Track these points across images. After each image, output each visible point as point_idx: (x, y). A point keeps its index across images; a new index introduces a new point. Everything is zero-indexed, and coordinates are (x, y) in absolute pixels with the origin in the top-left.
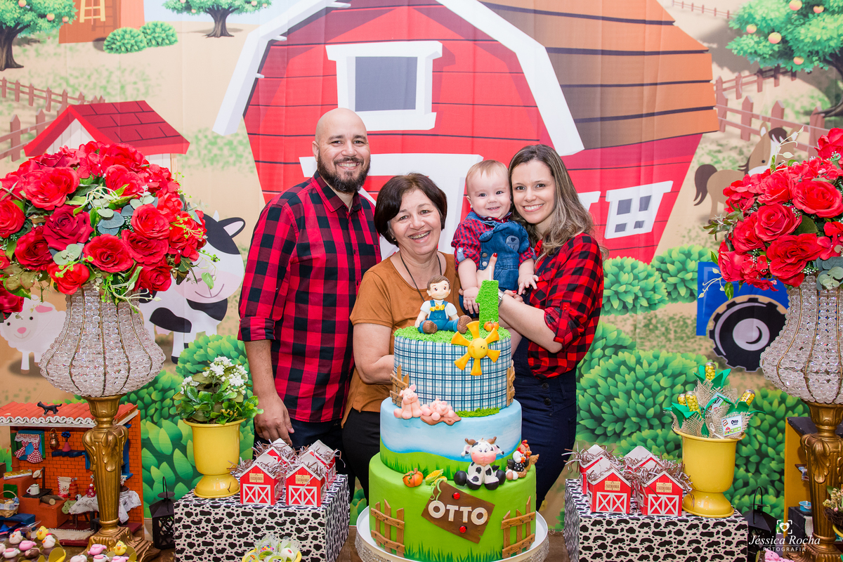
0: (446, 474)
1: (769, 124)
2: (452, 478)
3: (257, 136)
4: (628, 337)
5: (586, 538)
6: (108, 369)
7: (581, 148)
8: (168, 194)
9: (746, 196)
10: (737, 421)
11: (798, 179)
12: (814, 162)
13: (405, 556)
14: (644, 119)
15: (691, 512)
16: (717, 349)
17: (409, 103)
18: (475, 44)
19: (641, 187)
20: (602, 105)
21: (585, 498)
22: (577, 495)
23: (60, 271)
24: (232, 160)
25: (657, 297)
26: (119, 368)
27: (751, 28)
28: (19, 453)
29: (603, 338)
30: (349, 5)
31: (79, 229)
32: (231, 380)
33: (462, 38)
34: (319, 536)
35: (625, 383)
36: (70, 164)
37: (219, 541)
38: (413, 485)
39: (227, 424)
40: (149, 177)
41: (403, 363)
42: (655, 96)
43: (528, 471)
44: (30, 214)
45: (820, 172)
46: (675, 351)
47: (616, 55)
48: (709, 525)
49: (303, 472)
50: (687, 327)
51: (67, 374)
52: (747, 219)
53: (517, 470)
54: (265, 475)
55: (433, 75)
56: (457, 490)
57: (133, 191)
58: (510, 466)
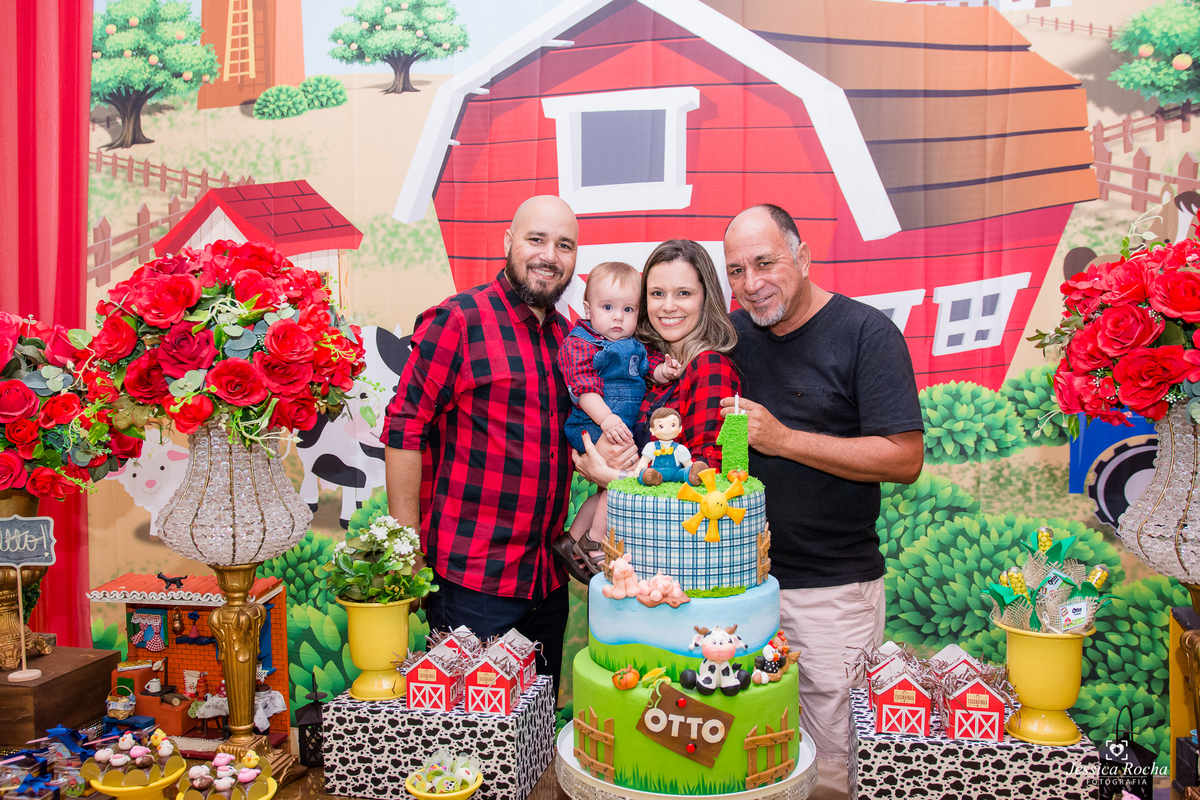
0: (670, 673)
1: (1175, 187)
3: (450, 223)
4: (968, 494)
5: (868, 768)
6: (239, 529)
7: (898, 228)
8: (312, 306)
9: (1091, 294)
10: (1081, 609)
11: (1157, 270)
12: (1183, 245)
13: (616, 782)
14: (987, 185)
15: (1018, 737)
16: (1100, 513)
17: (655, 173)
18: (745, 89)
19: (984, 281)
20: (925, 167)
21: (871, 715)
22: (861, 710)
23: (176, 404)
24: (418, 255)
25: (1010, 438)
26: (252, 528)
27: (1146, 49)
28: (136, 639)
29: (931, 497)
30: (572, 43)
31: (201, 352)
32: (396, 547)
33: (727, 82)
34: (508, 753)
35: (964, 560)
36: (190, 270)
37: (379, 757)
38: (624, 687)
39: (391, 604)
40: (289, 285)
41: (617, 525)
42: (1004, 153)
43: (785, 673)
44: (144, 333)
45: (1189, 258)
46: (1037, 515)
47: (945, 96)
48: (1042, 756)
49: (486, 668)
50: (1055, 481)
51: (189, 535)
52: (1088, 327)
53: (767, 671)
54: (438, 671)
55: (687, 133)
56: (682, 695)
57: (267, 302)
58: (758, 665)
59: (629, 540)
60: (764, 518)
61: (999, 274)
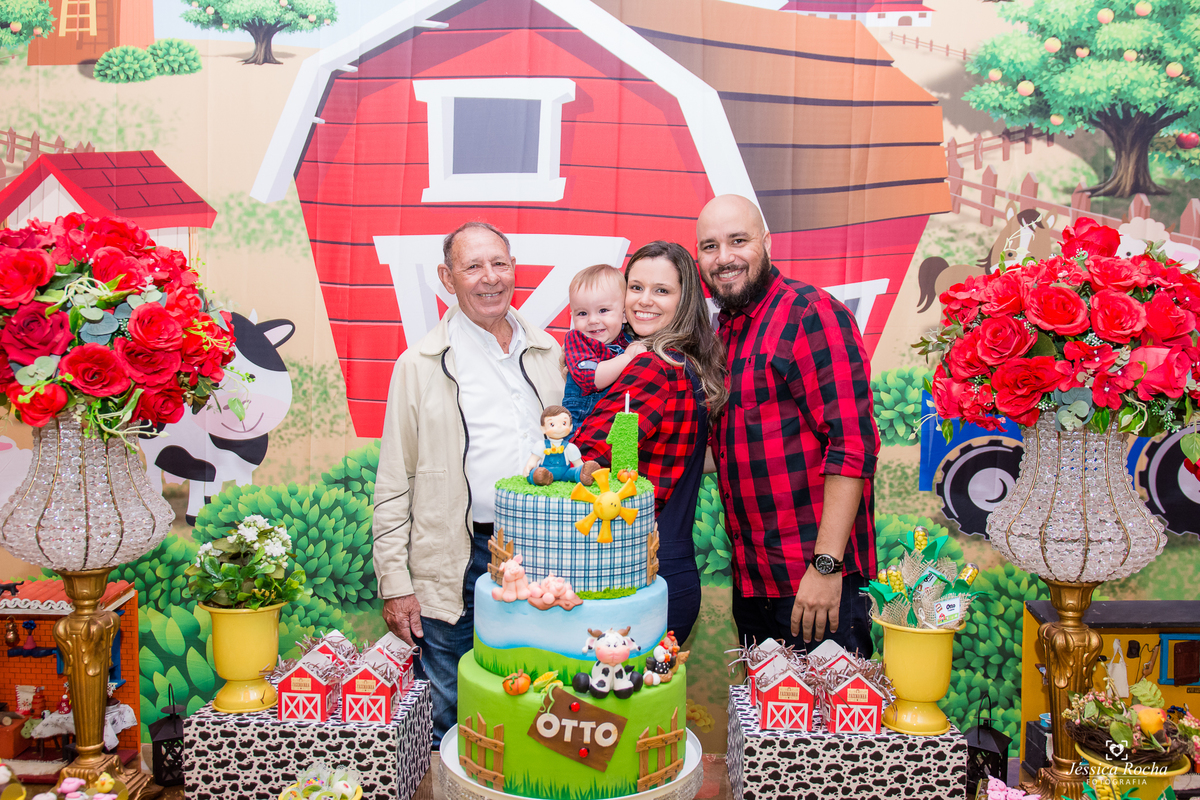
0: (562, 677)
1: (1018, 204)
2: (570, 682)
3: (313, 205)
5: (753, 765)
6: (93, 531)
8: (181, 289)
9: (968, 304)
10: (954, 606)
11: (1031, 284)
12: (1054, 262)
13: (505, 790)
14: (851, 193)
15: (893, 728)
16: (946, 510)
17: (528, 164)
18: (621, 84)
19: (846, 285)
20: (794, 172)
21: (754, 711)
22: (744, 707)
23: (24, 394)
26: (108, 530)
27: (995, 74)
30: (446, 25)
31: (54, 336)
32: (267, 548)
33: (604, 76)
34: (388, 764)
36: (42, 244)
37: (247, 773)
38: (515, 692)
39: (261, 609)
40: (155, 265)
41: (506, 525)
42: (867, 162)
43: (675, 673)
45: (1060, 275)
46: (890, 512)
47: (814, 104)
48: (916, 746)
49: (366, 675)
50: (907, 478)
51: (33, 539)
52: (968, 336)
53: (658, 672)
54: (314, 680)
55: (562, 126)
56: (576, 699)
57: (131, 283)
58: (650, 666)
59: (519, 541)
61: (861, 280)
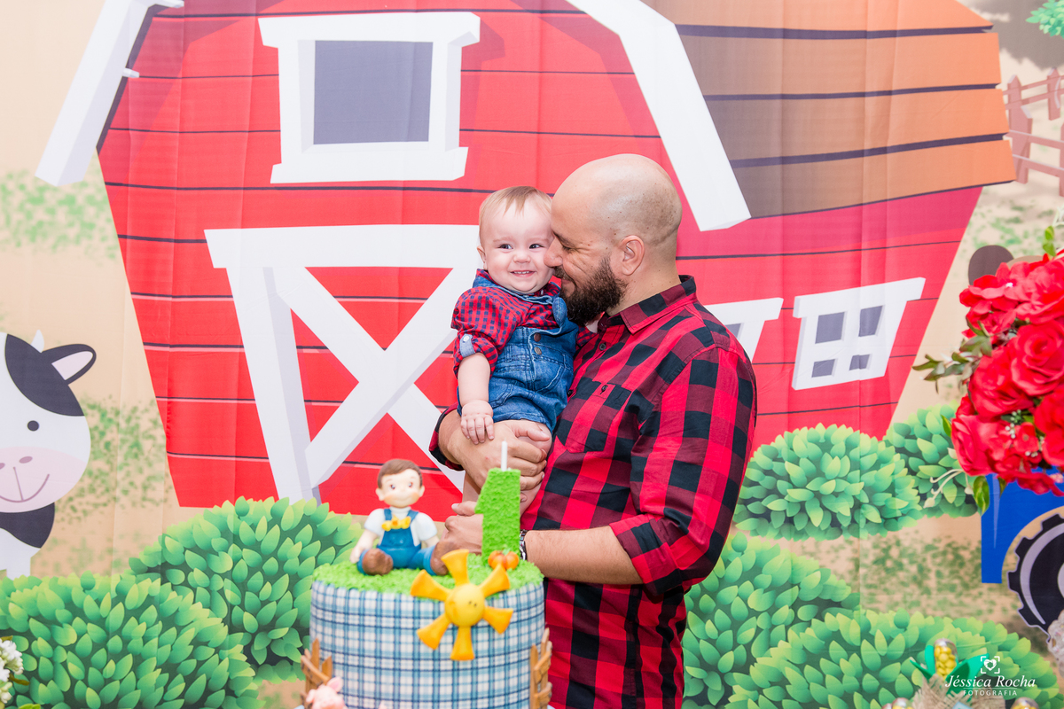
3: (122, 188)
4: (843, 583)
7: (744, 214)
9: (1002, 305)
14: (866, 159)
16: (1025, 612)
17: (417, 130)
18: (542, 18)
19: (862, 289)
20: (783, 133)
24: (72, 232)
25: (898, 505)
29: (793, 586)
33: (520, 8)
35: (840, 676)
42: (888, 116)
46: (939, 613)
47: (812, 38)
50: (962, 565)
52: (997, 352)
55: (462, 77)
59: (339, 658)
60: (542, 622)
61: (883, 281)
